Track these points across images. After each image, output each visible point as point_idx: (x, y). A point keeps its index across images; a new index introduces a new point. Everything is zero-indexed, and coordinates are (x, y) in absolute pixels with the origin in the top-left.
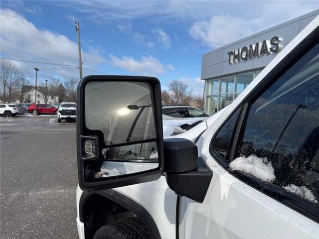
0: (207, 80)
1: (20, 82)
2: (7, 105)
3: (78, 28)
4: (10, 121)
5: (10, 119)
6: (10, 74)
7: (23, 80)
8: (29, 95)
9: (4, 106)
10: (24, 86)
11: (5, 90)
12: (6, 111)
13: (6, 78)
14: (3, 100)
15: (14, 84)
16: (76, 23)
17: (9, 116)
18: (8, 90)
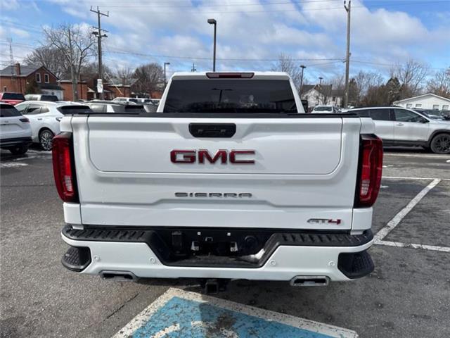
3: (348, 8)
16: (345, 2)
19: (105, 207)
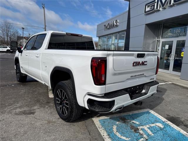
0: (99, 37)
1: (16, 34)
2: (8, 47)
3: (44, 7)
4: (9, 54)
5: (10, 54)
6: (10, 30)
7: (17, 33)
8: (21, 42)
9: (7, 47)
10: (18, 37)
11: (7, 39)
12: (7, 50)
13: (8, 32)
14: (7, 44)
15: (12, 35)
16: (42, 4)
17: (9, 53)
18: (9, 38)
19: (120, 83)
